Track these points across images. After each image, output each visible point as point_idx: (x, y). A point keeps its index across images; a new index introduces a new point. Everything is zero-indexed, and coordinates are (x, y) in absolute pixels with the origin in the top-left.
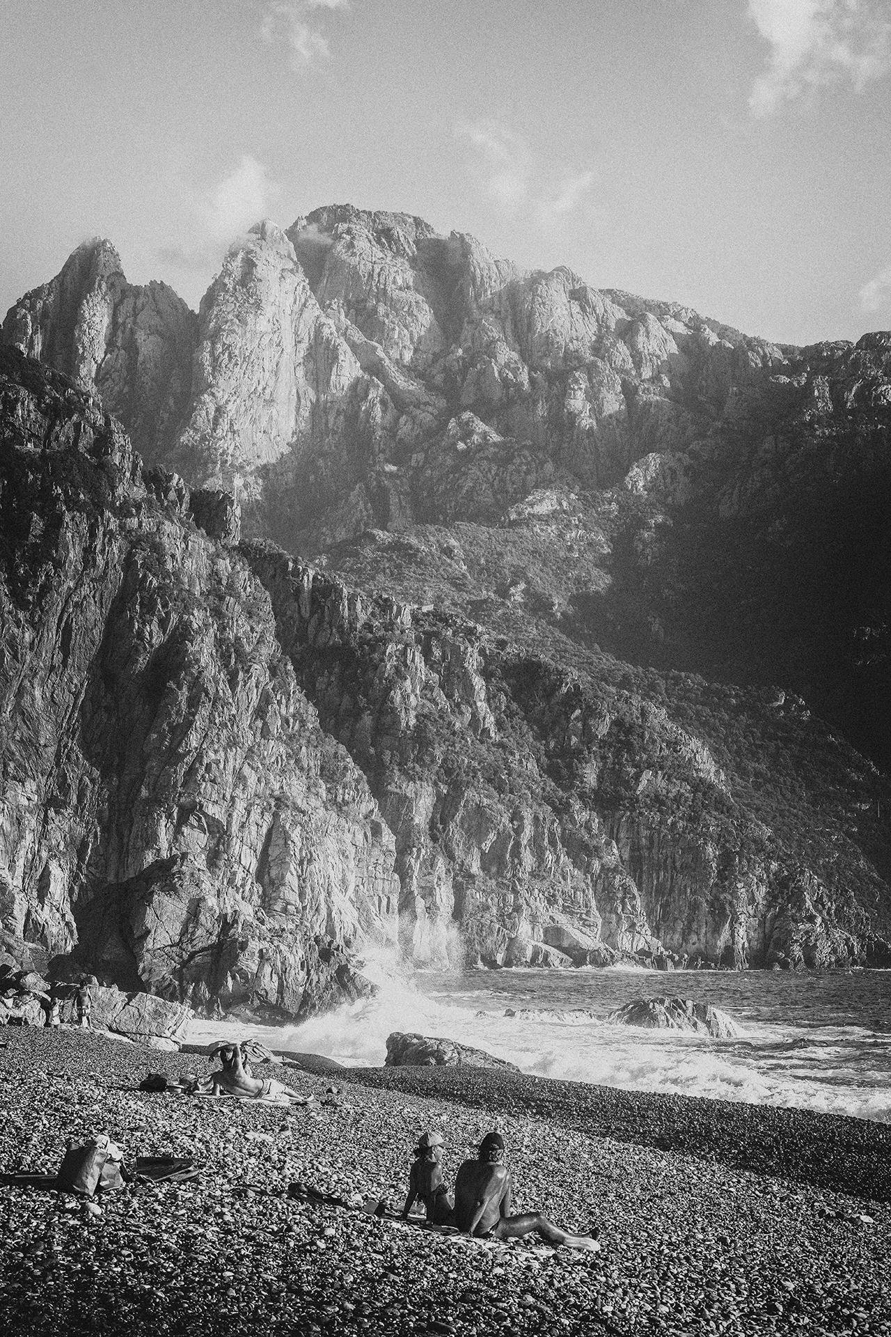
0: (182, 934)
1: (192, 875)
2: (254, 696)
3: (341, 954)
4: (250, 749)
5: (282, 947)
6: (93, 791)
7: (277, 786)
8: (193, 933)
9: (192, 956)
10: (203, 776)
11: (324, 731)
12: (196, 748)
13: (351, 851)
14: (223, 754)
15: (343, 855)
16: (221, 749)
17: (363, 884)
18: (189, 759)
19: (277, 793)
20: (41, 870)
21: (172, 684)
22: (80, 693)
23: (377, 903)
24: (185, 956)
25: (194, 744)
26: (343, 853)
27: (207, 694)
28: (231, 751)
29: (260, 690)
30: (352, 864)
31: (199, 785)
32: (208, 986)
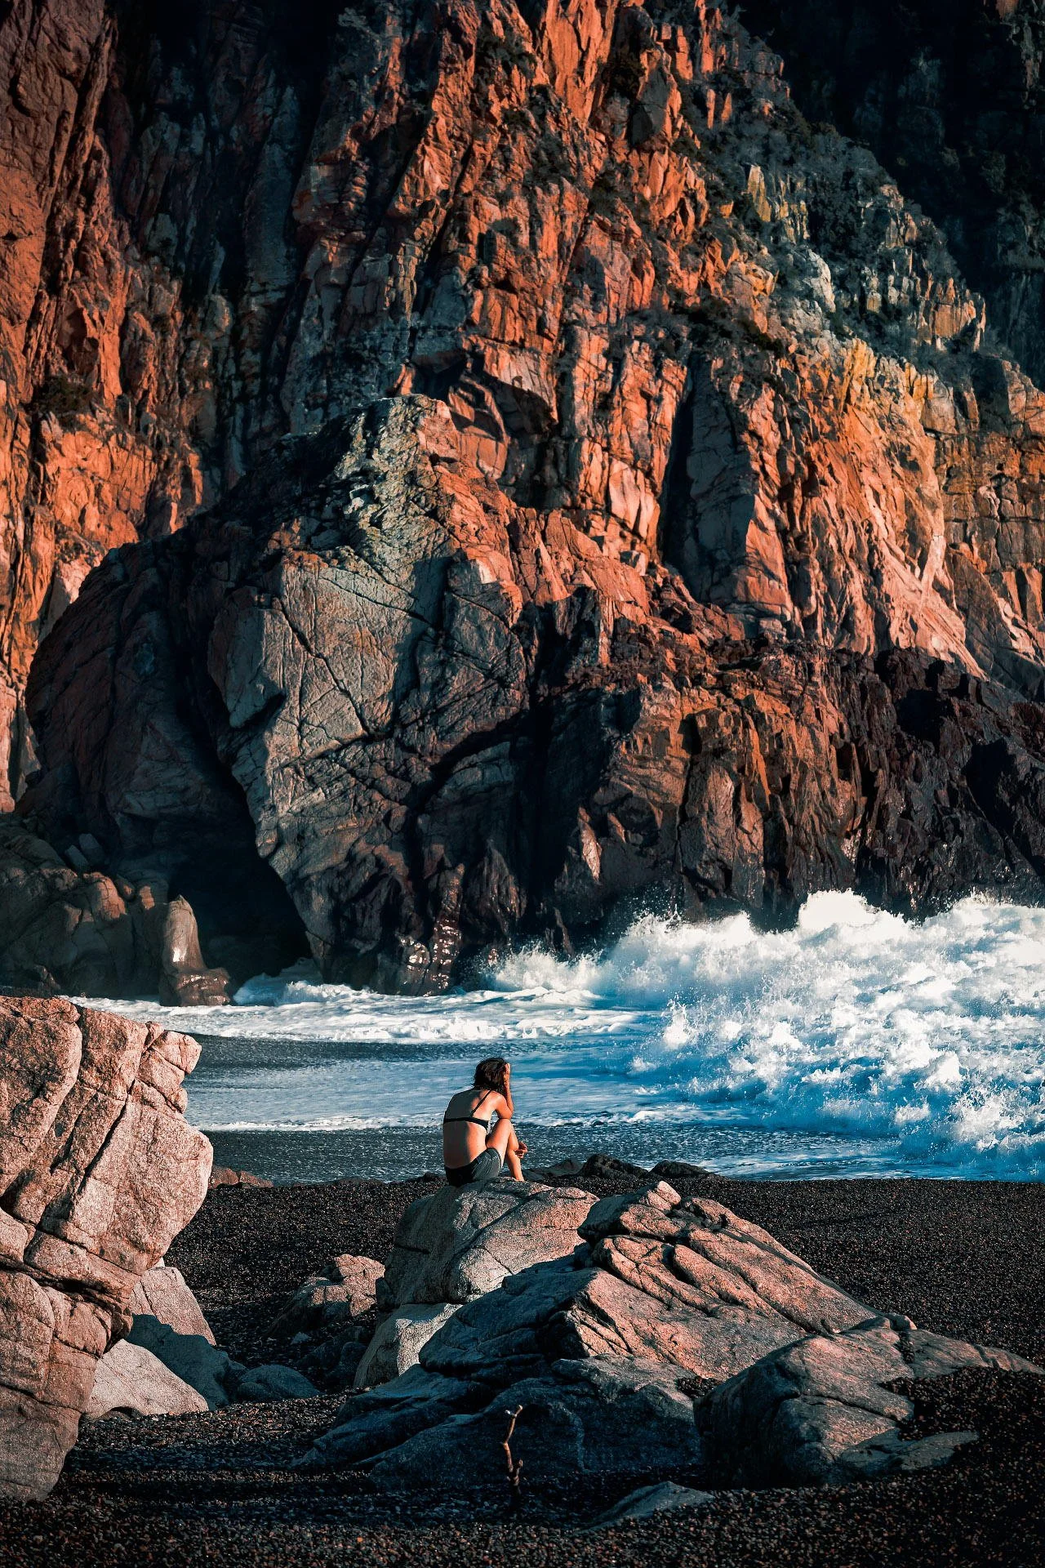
0: (399, 696)
1: (412, 479)
2: (596, 32)
3: (975, 709)
4: (603, 182)
5: (763, 704)
6: (162, 355)
7: (690, 283)
8: (440, 685)
9: (443, 770)
10: (474, 275)
11: (808, 117)
12: (444, 194)
13: (924, 447)
14: (523, 205)
15: (903, 458)
16: (517, 189)
17: (967, 540)
18: (426, 228)
19: (692, 301)
20: (40, 595)
21: (351, 18)
22: (92, 73)
23: (1013, 590)
24: (422, 773)
25: (438, 183)
26: (901, 456)
27: (458, 34)
28: (547, 191)
29: (611, 13)
30: (932, 485)
31: (467, 300)
32: (515, 868)
